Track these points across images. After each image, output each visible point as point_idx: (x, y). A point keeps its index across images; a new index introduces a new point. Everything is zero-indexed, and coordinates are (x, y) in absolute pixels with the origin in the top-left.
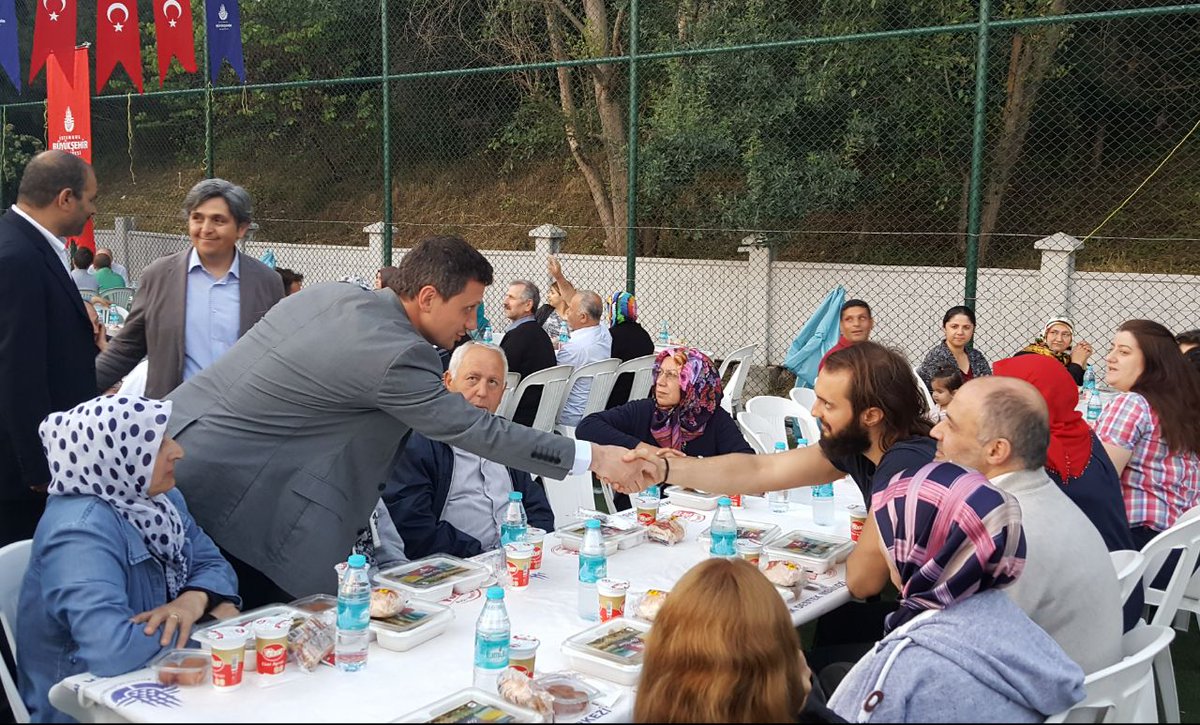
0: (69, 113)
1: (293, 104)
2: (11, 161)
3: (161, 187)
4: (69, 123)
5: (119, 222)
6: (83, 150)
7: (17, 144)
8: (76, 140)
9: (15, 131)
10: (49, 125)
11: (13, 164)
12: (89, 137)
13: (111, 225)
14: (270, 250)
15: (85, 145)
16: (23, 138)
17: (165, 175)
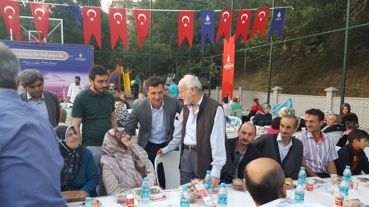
0: (229, 56)
1: (296, 49)
2: (214, 72)
3: (251, 78)
4: (229, 60)
5: (240, 88)
6: (232, 67)
7: (216, 68)
8: (230, 64)
9: (215, 65)
10: (224, 61)
11: (215, 73)
12: (234, 63)
13: (238, 89)
14: (290, 98)
15: (232, 66)
16: (217, 66)
17: (253, 75)
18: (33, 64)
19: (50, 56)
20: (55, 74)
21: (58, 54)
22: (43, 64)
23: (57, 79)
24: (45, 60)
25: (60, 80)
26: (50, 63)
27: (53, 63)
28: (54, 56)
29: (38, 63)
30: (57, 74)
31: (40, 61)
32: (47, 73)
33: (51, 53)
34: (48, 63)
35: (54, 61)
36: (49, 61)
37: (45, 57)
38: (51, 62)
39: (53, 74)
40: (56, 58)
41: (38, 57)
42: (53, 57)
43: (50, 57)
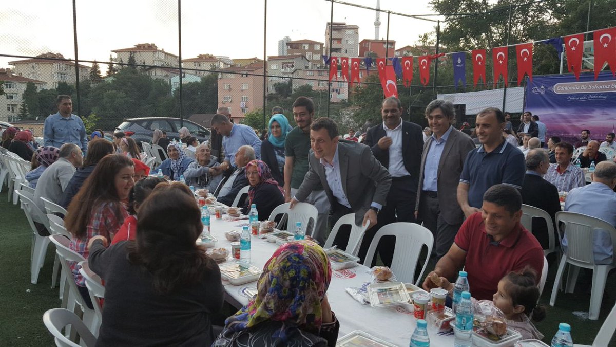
18: (579, 100)
19: (600, 87)
20: (605, 111)
21: (611, 83)
22: (591, 98)
23: (605, 117)
24: (594, 93)
25: (610, 119)
26: (599, 97)
27: (603, 97)
28: (606, 87)
29: (585, 98)
30: (606, 111)
31: (588, 95)
32: (593, 110)
33: (601, 84)
34: (597, 97)
35: (604, 94)
36: (599, 94)
37: (594, 90)
38: (602, 95)
39: (602, 111)
40: (607, 89)
41: (586, 90)
42: (604, 89)
43: (600, 90)
